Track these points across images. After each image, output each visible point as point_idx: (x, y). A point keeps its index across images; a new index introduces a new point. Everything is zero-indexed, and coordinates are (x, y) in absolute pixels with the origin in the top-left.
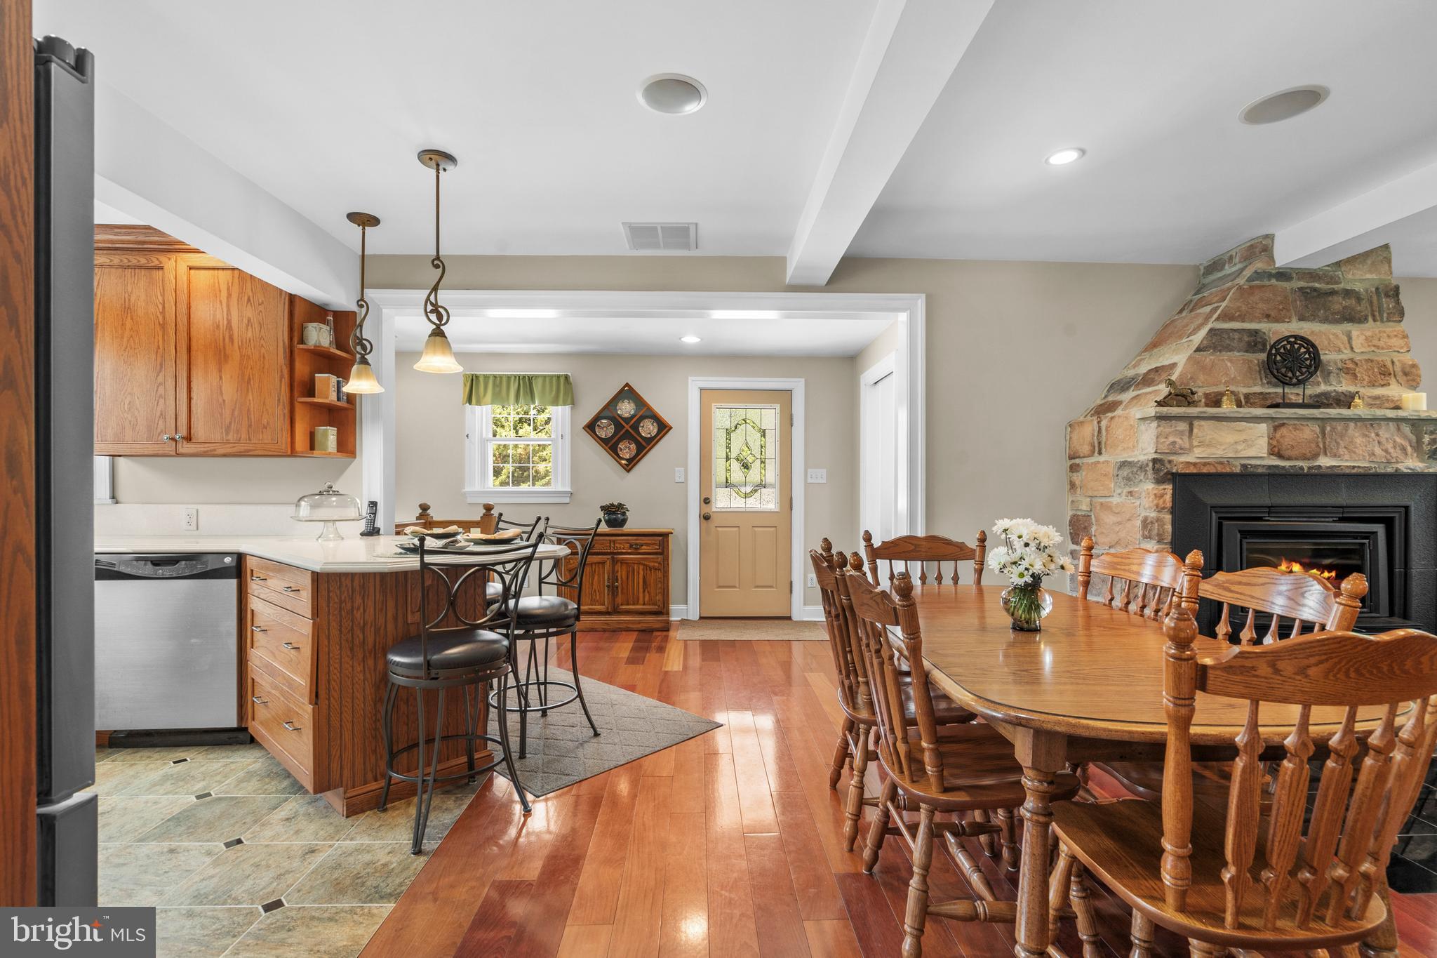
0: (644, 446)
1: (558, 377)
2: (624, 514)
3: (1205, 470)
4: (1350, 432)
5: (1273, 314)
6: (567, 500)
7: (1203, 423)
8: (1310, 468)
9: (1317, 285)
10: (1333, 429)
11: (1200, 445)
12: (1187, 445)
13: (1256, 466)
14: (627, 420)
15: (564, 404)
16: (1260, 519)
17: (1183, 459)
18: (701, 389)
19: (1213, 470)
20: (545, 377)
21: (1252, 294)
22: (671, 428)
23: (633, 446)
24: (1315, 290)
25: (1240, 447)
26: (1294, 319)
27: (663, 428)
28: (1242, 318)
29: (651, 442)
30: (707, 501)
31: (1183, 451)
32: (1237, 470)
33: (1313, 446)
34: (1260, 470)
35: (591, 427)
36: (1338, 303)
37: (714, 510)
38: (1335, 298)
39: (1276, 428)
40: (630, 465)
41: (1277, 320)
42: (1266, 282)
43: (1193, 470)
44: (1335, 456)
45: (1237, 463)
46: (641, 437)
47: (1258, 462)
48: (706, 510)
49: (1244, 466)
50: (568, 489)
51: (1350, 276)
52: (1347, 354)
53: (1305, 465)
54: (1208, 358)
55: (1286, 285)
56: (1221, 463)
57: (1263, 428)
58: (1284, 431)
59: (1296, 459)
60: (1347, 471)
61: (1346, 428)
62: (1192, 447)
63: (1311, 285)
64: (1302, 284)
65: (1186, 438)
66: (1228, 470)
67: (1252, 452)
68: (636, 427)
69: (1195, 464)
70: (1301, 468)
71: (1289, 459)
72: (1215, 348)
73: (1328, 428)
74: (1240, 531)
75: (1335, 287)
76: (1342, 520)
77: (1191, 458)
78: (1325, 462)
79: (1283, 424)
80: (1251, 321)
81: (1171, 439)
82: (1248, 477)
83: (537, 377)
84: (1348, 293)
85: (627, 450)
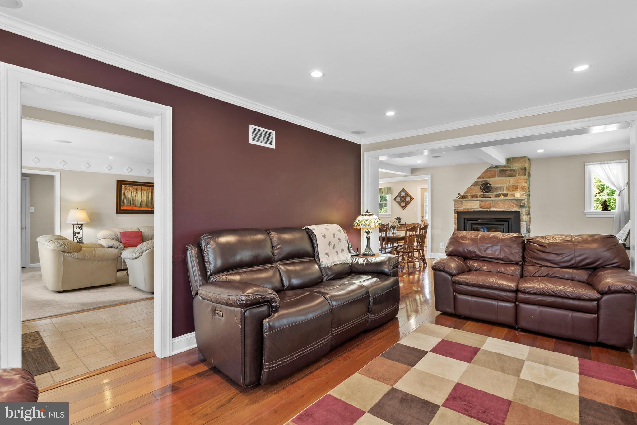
0: (407, 203)
1: (387, 188)
2: (400, 219)
3: (465, 211)
4: (498, 203)
5: (490, 176)
6: (390, 216)
7: (464, 202)
8: (489, 210)
9: (505, 169)
10: (495, 202)
11: (464, 206)
12: (461, 206)
13: (477, 210)
14: (403, 197)
15: (389, 194)
16: (478, 221)
17: (460, 209)
18: (421, 188)
19: (467, 211)
20: (385, 188)
21: (487, 172)
22: (413, 199)
23: (405, 203)
24: (503, 170)
25: (472, 206)
26: (497, 177)
27: (412, 199)
28: (483, 178)
29: (409, 202)
30: (423, 217)
31: (460, 207)
32: (472, 211)
33: (490, 206)
34: (477, 211)
35: (395, 199)
36: (508, 173)
37: (424, 219)
38: (508, 171)
39: (481, 202)
40: (404, 208)
41: (492, 178)
42: (492, 169)
43: (462, 211)
44: (495, 208)
45: (473, 209)
46: (406, 201)
47: (477, 209)
48: (422, 219)
49: (474, 210)
50: (390, 214)
51: (514, 166)
52: (508, 184)
53: (488, 210)
54: (473, 187)
55: (497, 169)
56: (469, 210)
57: (478, 202)
58: (482, 203)
59: (486, 208)
60: (498, 211)
61: (498, 202)
62: (462, 206)
63: (503, 169)
64: (501, 169)
65: (461, 205)
66: (470, 211)
67: (475, 207)
68: (405, 199)
69: (462, 210)
70: (487, 210)
71: (484, 208)
72: (475, 185)
73: (494, 202)
74: (471, 223)
75: (509, 169)
76: (497, 221)
77: (462, 209)
78: (493, 209)
79: (482, 201)
80: (485, 178)
81: (458, 205)
82: (475, 212)
83: (383, 188)
84: (511, 170)
85: (403, 204)
